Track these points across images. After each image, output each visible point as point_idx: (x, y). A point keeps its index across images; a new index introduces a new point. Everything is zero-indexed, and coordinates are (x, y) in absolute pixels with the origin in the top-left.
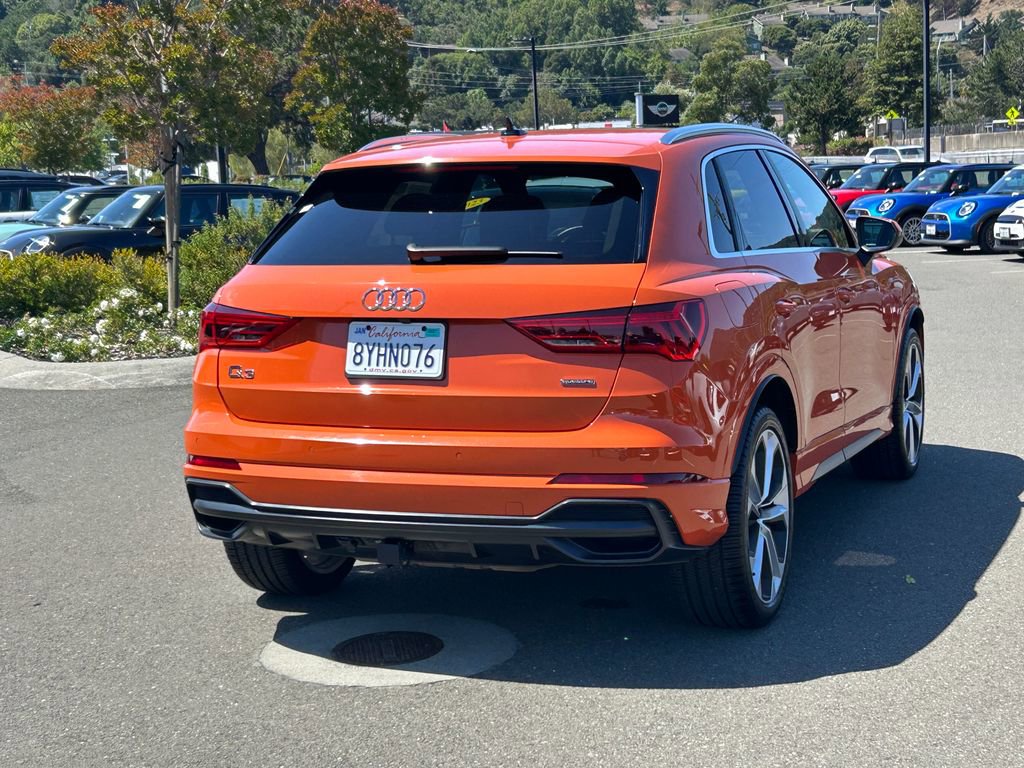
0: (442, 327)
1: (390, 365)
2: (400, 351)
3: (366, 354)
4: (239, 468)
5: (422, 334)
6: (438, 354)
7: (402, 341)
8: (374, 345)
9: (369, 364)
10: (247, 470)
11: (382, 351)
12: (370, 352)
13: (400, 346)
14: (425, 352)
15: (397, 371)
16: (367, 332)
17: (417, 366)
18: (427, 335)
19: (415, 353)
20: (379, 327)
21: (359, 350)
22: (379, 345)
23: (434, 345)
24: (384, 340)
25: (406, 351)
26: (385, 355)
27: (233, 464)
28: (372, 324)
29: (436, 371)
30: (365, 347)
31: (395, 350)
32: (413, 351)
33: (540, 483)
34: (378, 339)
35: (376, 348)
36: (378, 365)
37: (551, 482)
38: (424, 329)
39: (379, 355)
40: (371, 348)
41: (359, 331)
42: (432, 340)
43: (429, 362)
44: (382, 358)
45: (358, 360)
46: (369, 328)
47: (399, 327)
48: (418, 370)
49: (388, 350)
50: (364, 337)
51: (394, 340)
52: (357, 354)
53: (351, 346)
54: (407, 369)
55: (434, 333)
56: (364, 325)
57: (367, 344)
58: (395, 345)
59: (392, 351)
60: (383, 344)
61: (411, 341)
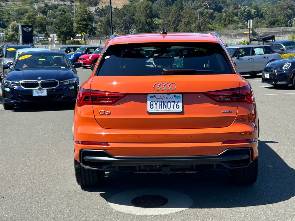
0: (181, 95)
1: (163, 108)
2: (167, 103)
3: (154, 105)
4: (109, 145)
5: (174, 98)
6: (180, 104)
7: (167, 100)
8: (157, 102)
9: (156, 108)
10: (112, 145)
11: (160, 104)
12: (156, 104)
13: (167, 102)
14: (176, 104)
15: (166, 110)
16: (154, 98)
17: (173, 108)
18: (176, 98)
19: (172, 104)
20: (159, 96)
21: (152, 103)
22: (159, 102)
23: (179, 101)
24: (161, 100)
25: (169, 104)
26: (161, 105)
27: (107, 143)
28: (156, 95)
29: (180, 110)
30: (154, 103)
31: (165, 103)
32: (171, 103)
33: (219, 144)
34: (158, 100)
35: (158, 103)
36: (159, 108)
37: (222, 144)
38: (175, 96)
39: (159, 105)
40: (156, 103)
41: (151, 97)
42: (178, 100)
43: (178, 107)
44: (160, 106)
45: (152, 107)
46: (155, 96)
47: (166, 96)
48: (174, 109)
49: (163, 103)
50: (153, 99)
51: (164, 100)
52: (151, 105)
53: (149, 103)
54: (170, 109)
55: (178, 97)
56: (153, 95)
57: (155, 102)
58: (165, 102)
59: (164, 104)
60: (160, 101)
61: (171, 100)
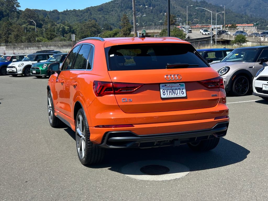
0: (184, 84)
1: (173, 94)
4: (134, 126)
5: (180, 86)
6: (184, 91)
7: (175, 88)
8: (168, 90)
9: (167, 95)
10: (136, 126)
12: (167, 91)
14: (181, 91)
15: (175, 96)
16: (165, 86)
17: (180, 94)
18: (181, 86)
19: (179, 91)
20: (168, 85)
23: (183, 89)
24: (170, 88)
25: (176, 91)
26: (171, 92)
28: (166, 84)
29: (184, 95)
30: (165, 90)
31: (173, 91)
34: (168, 88)
36: (170, 95)
38: (180, 85)
39: (169, 92)
40: (167, 90)
41: (163, 86)
42: (181, 88)
43: (183, 93)
45: (164, 94)
46: (165, 85)
47: (173, 85)
48: (180, 95)
50: (165, 88)
52: (163, 92)
53: (161, 90)
54: (177, 95)
55: (182, 85)
56: (164, 84)
57: (166, 89)
58: (173, 89)
61: (177, 88)
